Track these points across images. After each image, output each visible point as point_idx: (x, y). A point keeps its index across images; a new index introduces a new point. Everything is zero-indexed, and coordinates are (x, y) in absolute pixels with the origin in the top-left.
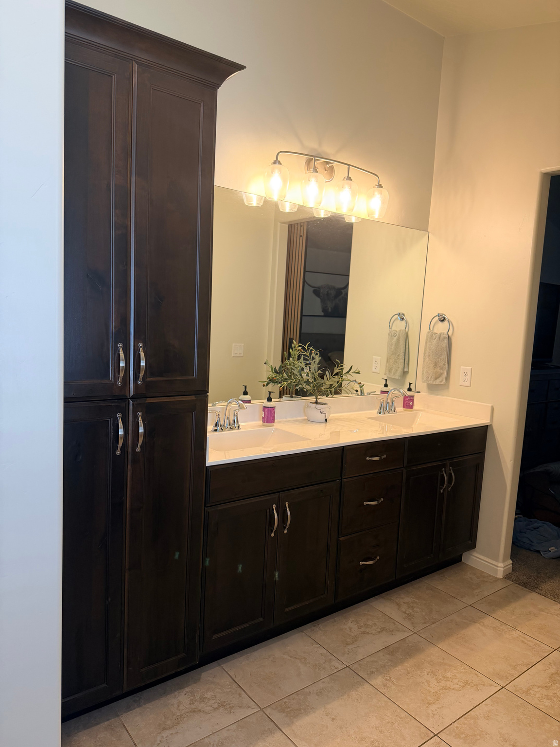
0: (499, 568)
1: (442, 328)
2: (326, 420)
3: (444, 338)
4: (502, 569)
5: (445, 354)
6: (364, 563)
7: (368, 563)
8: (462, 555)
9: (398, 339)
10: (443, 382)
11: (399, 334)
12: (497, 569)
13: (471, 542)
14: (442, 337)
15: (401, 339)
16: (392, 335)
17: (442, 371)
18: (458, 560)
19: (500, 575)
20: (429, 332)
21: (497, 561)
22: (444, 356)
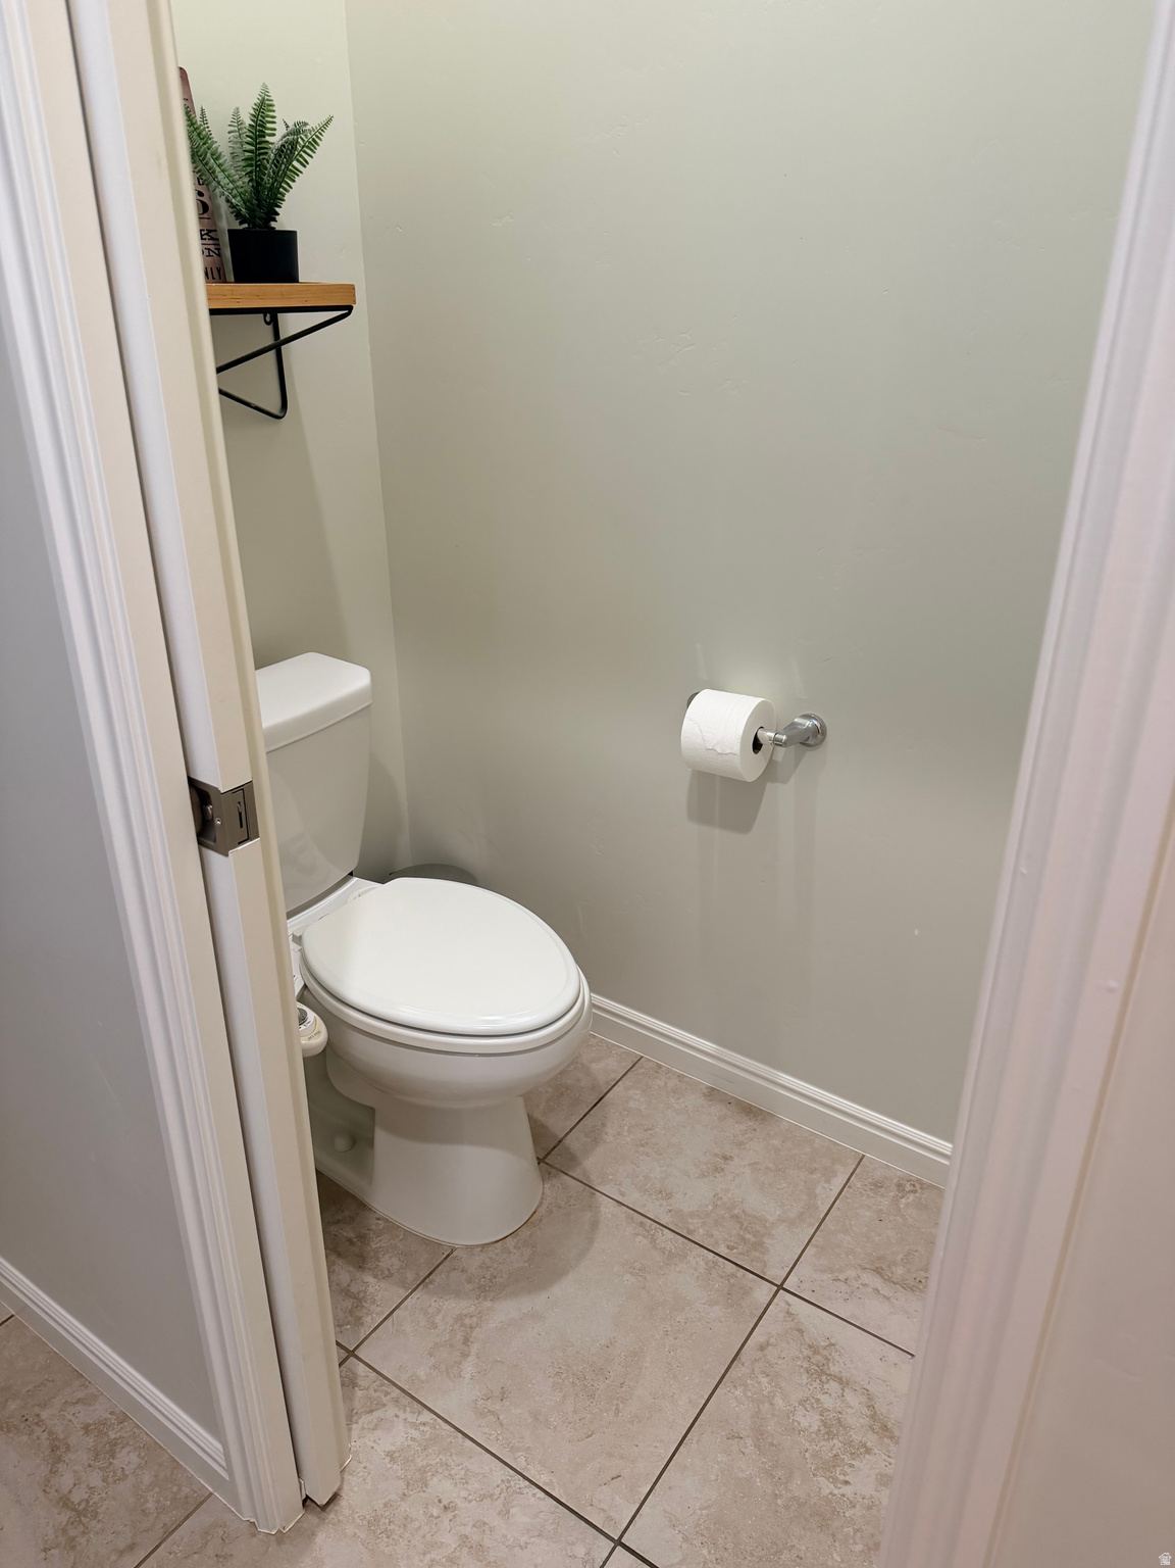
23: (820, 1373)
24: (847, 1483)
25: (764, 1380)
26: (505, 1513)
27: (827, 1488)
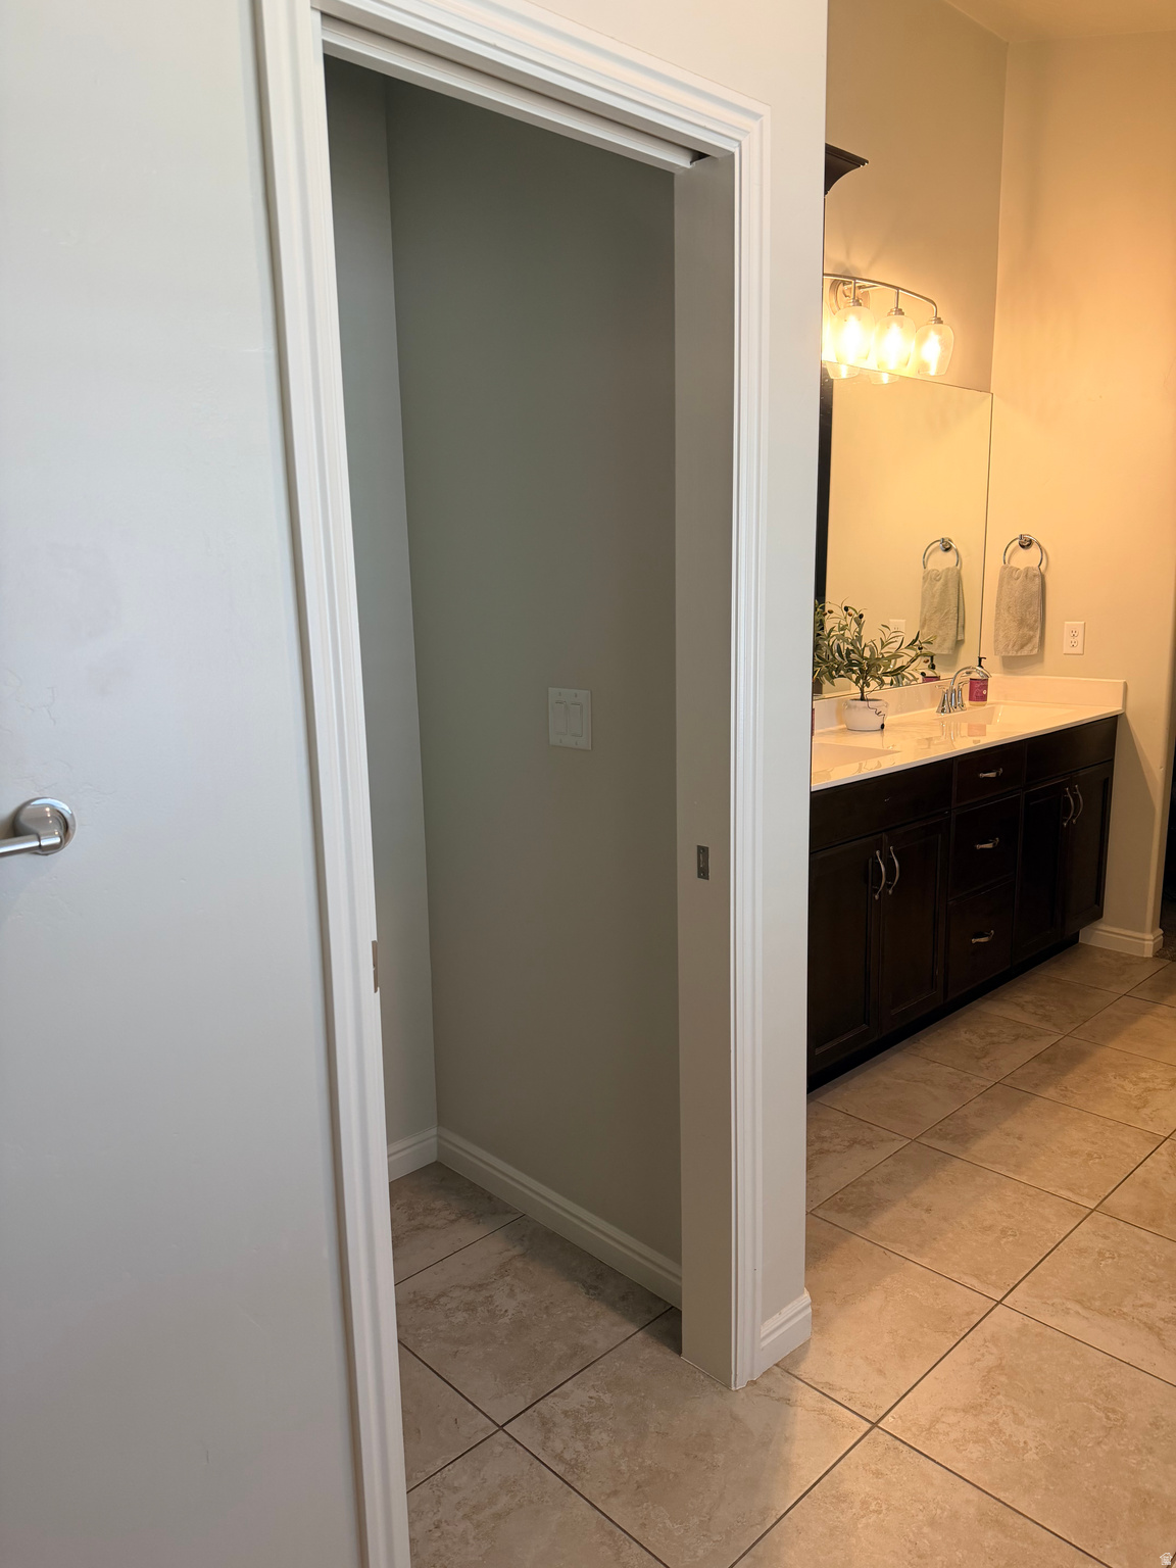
0: (1146, 942)
1: (1026, 560)
2: (883, 726)
3: (1035, 576)
4: (1151, 943)
5: (1037, 601)
6: (978, 940)
7: (983, 940)
8: (1078, 933)
9: (946, 585)
10: (1035, 651)
11: (946, 576)
12: (1144, 945)
13: (1094, 910)
14: (1030, 574)
15: (950, 585)
16: (930, 578)
17: (1031, 633)
18: (1074, 939)
19: (1149, 953)
20: (1004, 568)
21: (1143, 931)
22: (1036, 608)
23: (431, 1303)
24: (506, 1311)
25: (423, 1330)
26: (456, 1490)
27: (506, 1320)
